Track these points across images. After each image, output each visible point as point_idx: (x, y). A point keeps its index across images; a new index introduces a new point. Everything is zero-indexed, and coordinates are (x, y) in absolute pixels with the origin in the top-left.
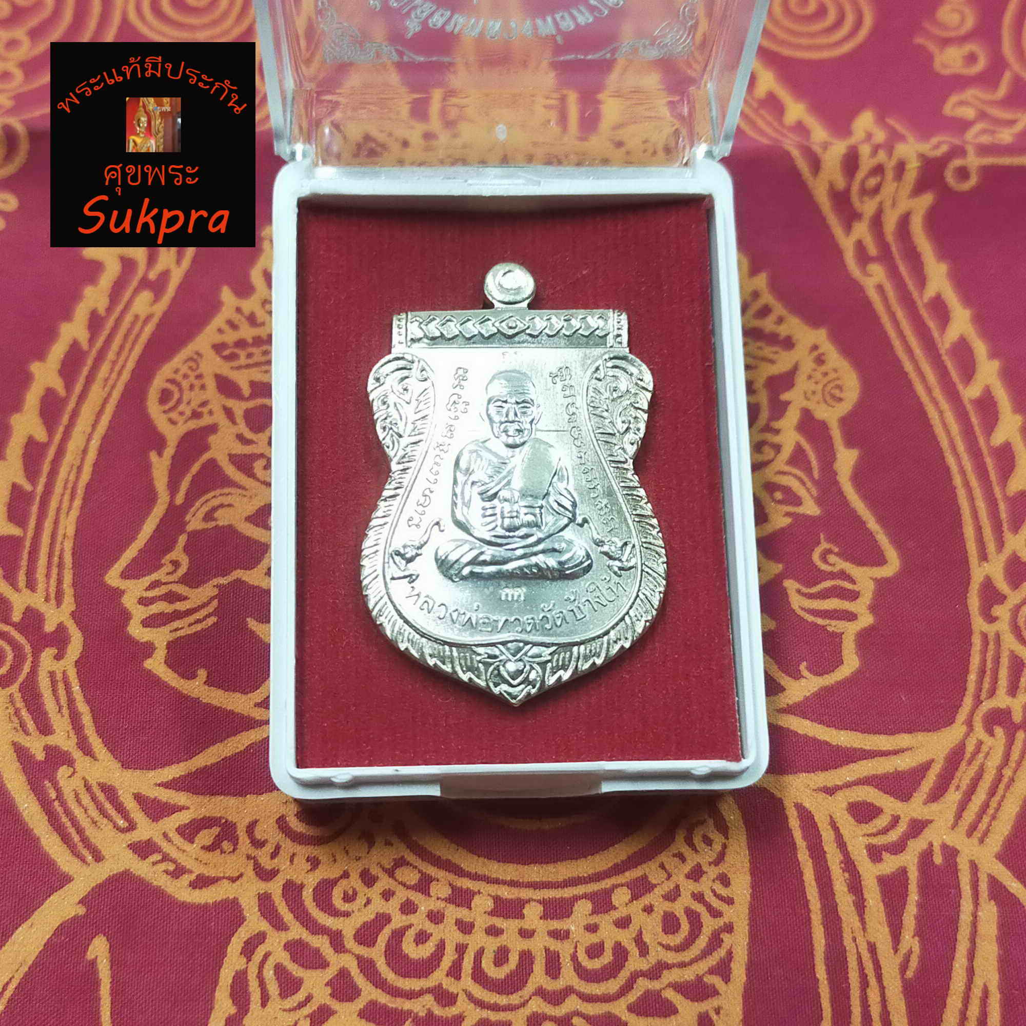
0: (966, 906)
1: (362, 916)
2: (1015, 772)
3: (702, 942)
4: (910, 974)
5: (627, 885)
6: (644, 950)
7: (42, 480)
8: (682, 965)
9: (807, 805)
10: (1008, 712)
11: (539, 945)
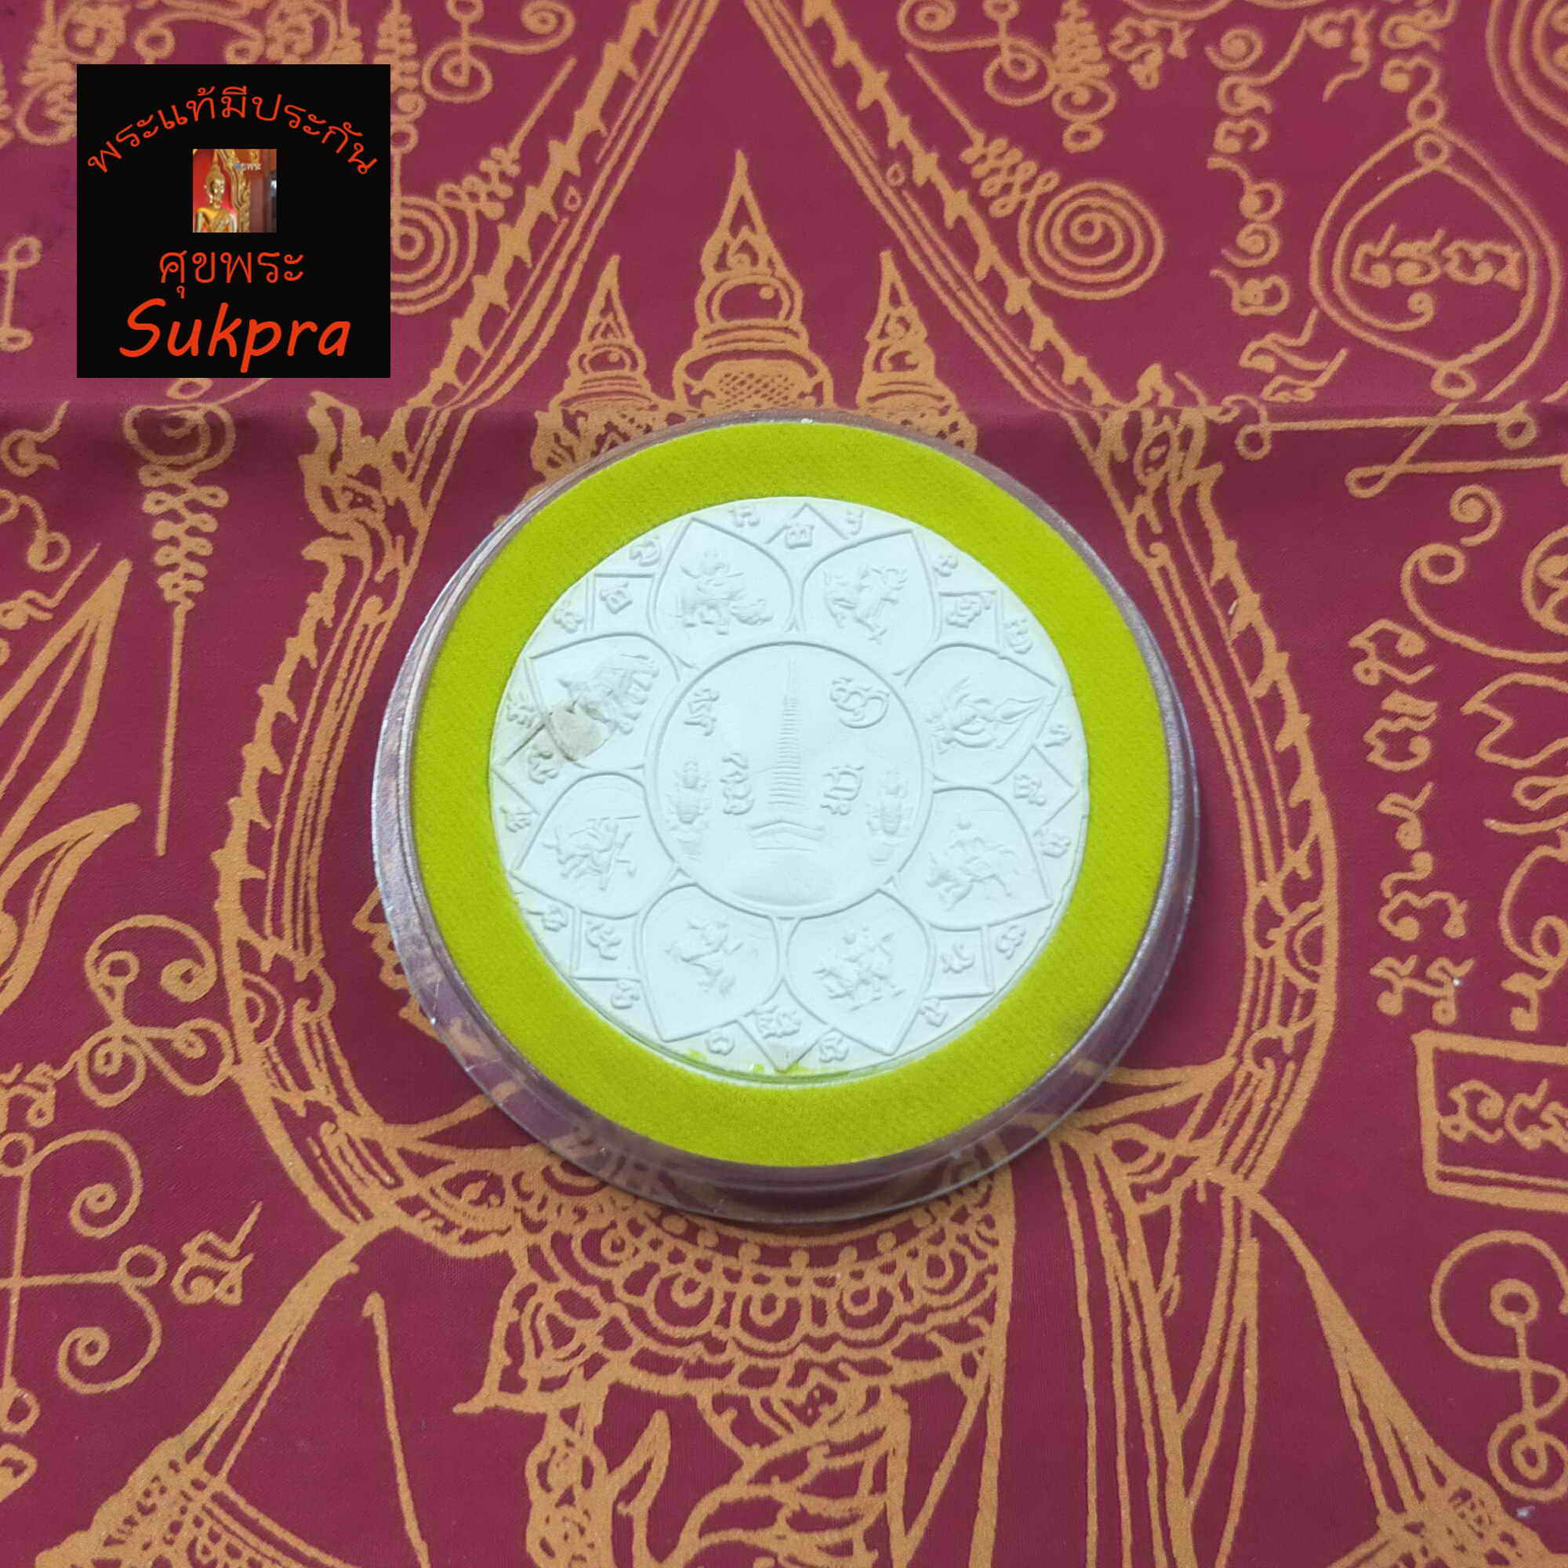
0: (1228, 1243)
1: (631, 1266)
2: (1284, 1103)
3: (966, 1284)
4: (1170, 1312)
5: (893, 1230)
6: (908, 1294)
7: (281, 817)
8: (946, 1308)
9: (1072, 1145)
10: (1278, 1043)
11: (805, 1292)
